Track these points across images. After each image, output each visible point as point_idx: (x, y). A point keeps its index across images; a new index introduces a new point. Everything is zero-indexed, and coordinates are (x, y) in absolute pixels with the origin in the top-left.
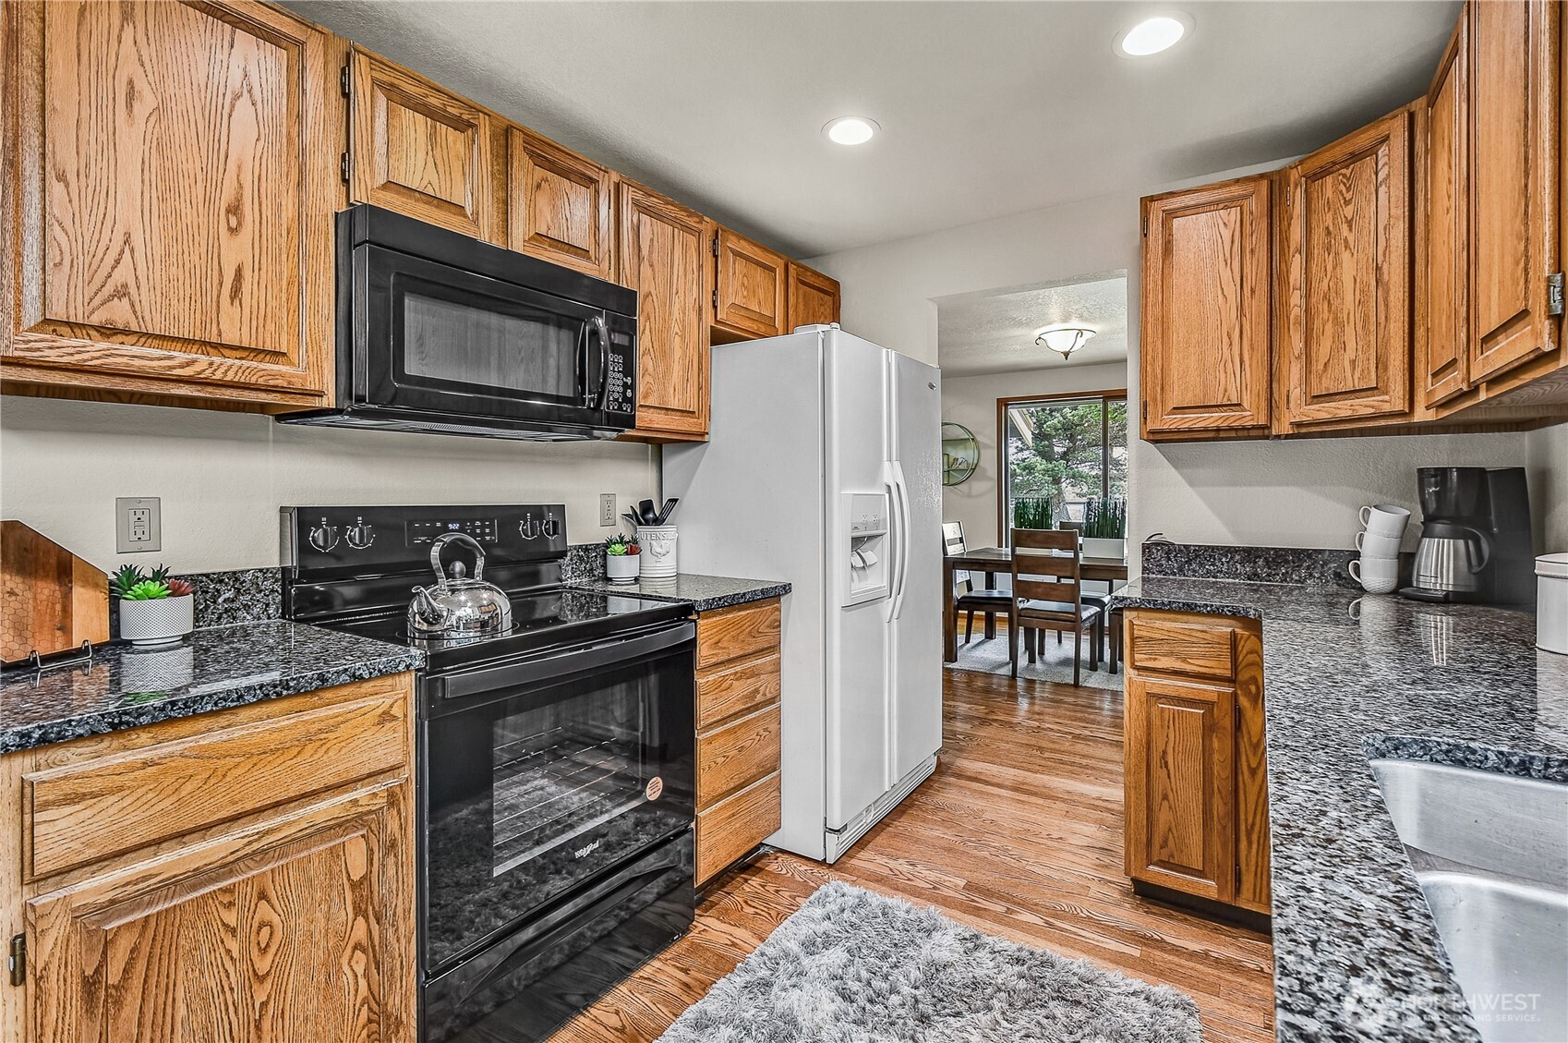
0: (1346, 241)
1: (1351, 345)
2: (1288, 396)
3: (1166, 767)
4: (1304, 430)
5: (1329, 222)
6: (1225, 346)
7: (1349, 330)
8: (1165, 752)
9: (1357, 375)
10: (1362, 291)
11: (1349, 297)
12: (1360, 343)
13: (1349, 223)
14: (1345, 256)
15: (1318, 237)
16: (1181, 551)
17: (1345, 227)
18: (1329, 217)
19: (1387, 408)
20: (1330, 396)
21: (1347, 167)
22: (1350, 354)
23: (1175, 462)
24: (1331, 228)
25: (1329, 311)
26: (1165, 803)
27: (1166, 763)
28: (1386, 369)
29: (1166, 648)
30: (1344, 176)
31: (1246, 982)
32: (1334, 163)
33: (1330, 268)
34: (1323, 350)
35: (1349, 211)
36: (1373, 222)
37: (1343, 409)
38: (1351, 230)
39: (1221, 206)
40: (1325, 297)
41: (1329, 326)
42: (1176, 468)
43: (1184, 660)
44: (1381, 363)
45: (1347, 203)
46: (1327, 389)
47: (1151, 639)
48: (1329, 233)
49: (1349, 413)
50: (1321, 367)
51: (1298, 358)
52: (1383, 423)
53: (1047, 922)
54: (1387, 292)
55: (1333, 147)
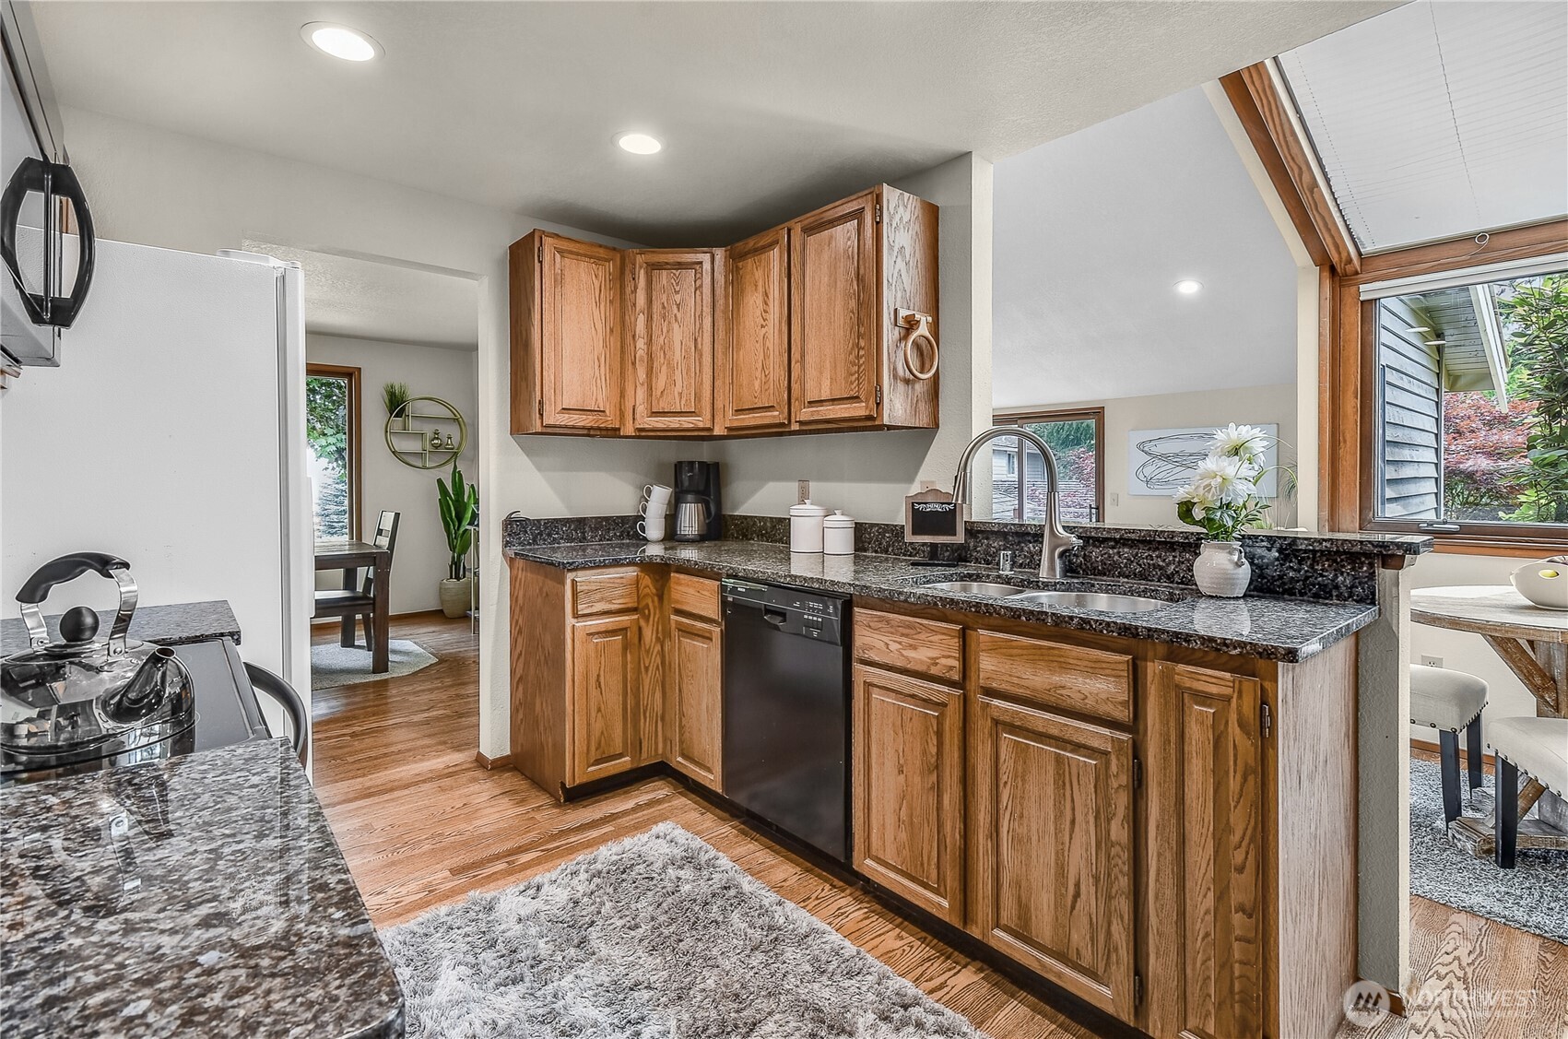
0: (675, 315)
1: (679, 383)
2: (634, 409)
3: (600, 687)
4: (643, 434)
5: (664, 300)
6: (597, 367)
7: (678, 373)
8: (599, 676)
9: (683, 402)
10: (686, 351)
11: (678, 353)
12: (685, 383)
13: (678, 306)
14: (676, 326)
15: (656, 307)
16: (534, 524)
17: (675, 307)
18: (664, 298)
19: (701, 425)
20: (664, 414)
21: (677, 269)
22: (678, 388)
23: (528, 451)
24: (666, 305)
25: (665, 358)
26: (599, 714)
27: (600, 683)
28: (700, 401)
29: (598, 596)
30: (675, 274)
31: (670, 804)
32: (667, 263)
33: (665, 330)
34: (660, 383)
35: (678, 298)
36: (693, 311)
37: (674, 422)
38: (679, 309)
39: (592, 260)
40: (661, 348)
41: (664, 368)
42: (528, 456)
43: (610, 602)
44: (698, 397)
45: (677, 292)
46: (663, 408)
47: (589, 591)
48: (664, 307)
49: (678, 426)
50: (659, 393)
51: (642, 384)
52: (696, 434)
53: (542, 851)
54: (701, 355)
55: (667, 253)
